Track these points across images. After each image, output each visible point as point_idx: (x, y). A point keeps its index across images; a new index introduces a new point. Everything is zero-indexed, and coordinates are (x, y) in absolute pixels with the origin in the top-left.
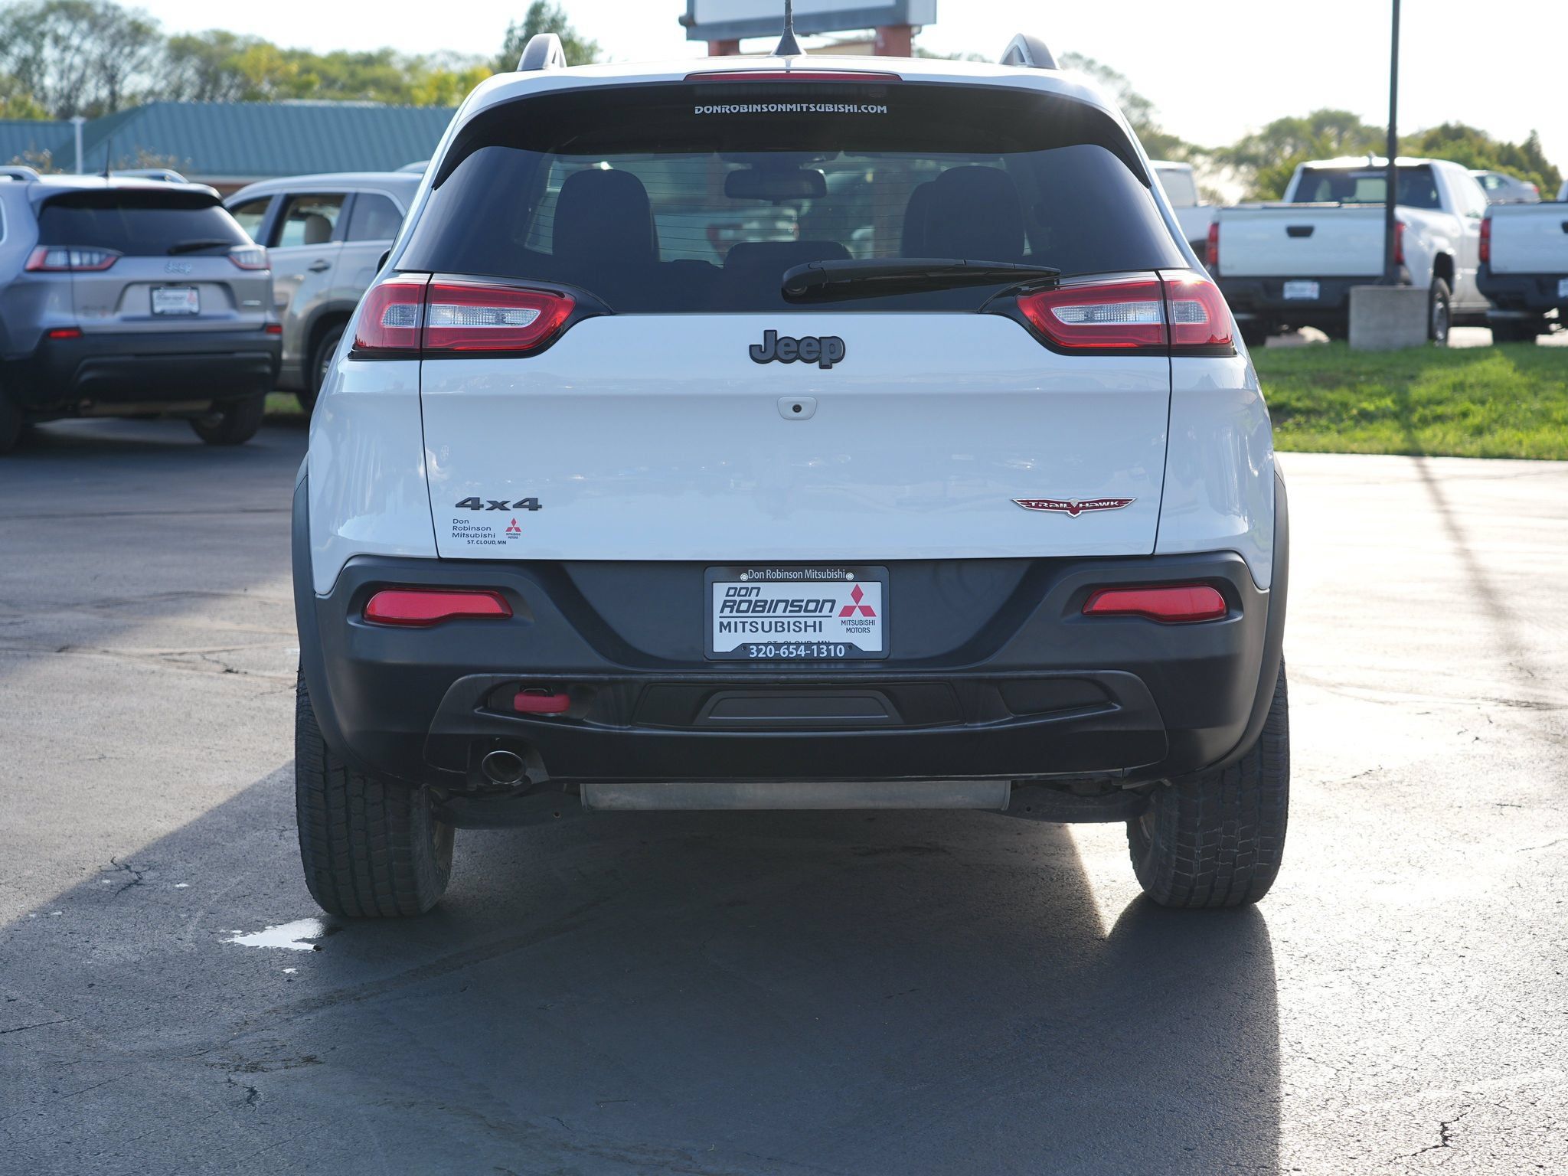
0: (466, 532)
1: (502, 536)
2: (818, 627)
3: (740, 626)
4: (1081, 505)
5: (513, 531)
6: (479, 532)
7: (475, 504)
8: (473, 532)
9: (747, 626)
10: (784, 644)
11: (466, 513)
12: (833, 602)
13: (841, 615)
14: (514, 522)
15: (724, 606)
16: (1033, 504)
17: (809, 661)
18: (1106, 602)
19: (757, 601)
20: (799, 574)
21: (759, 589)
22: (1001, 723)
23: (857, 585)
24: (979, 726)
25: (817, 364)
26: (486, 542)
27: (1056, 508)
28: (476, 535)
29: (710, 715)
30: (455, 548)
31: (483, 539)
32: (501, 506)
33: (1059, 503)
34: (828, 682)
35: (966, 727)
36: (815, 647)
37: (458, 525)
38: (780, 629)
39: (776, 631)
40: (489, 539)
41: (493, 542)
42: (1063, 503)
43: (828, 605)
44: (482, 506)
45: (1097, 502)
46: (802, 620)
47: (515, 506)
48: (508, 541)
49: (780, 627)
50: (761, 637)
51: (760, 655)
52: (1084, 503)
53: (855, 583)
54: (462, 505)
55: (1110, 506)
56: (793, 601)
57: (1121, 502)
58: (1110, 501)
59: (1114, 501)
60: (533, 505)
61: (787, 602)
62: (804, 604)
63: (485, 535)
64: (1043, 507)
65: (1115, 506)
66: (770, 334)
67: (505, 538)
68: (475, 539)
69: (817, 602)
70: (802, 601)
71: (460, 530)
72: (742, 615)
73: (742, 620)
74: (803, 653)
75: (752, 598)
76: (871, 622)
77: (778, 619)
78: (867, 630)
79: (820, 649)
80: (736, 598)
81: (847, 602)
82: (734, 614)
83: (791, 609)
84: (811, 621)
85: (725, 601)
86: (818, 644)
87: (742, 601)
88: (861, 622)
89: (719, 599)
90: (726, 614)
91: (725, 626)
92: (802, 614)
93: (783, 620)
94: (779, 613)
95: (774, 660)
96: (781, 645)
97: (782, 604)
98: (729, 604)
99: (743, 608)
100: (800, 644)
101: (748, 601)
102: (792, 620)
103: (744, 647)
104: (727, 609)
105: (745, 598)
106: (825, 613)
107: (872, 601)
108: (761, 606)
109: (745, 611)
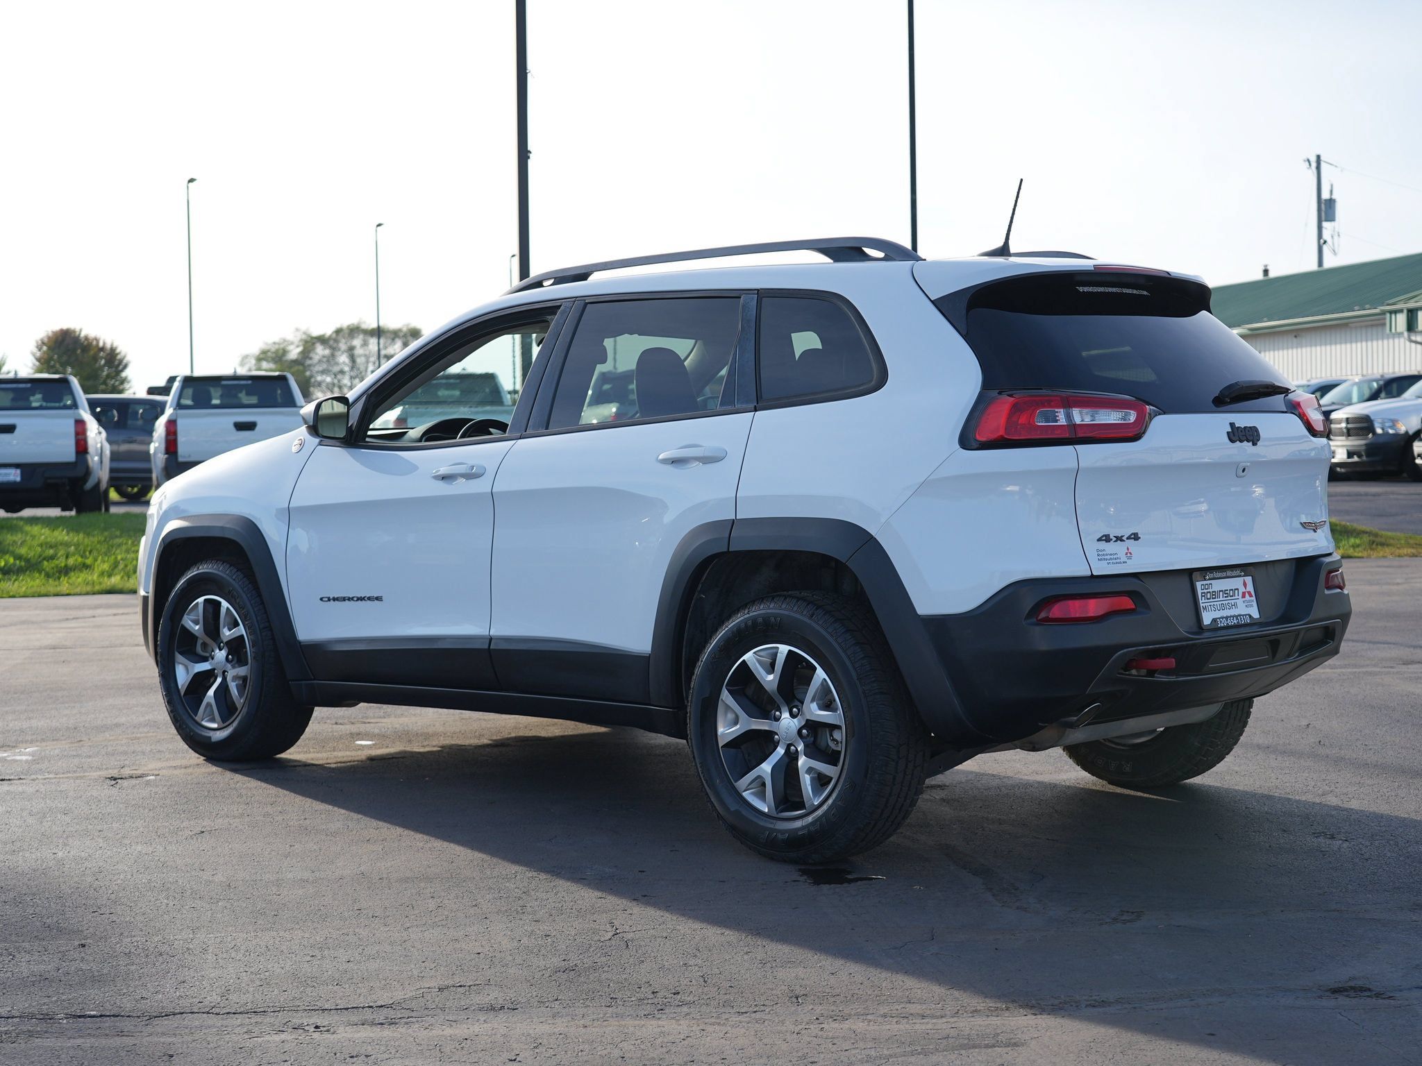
0: (1105, 557)
1: (1124, 559)
2: (1235, 605)
3: (1210, 608)
5: (1129, 555)
6: (1112, 557)
7: (1106, 538)
8: (1108, 557)
10: (1230, 617)
11: (1103, 545)
12: (1238, 589)
13: (1242, 598)
14: (1128, 549)
15: (1202, 596)
16: (1305, 525)
17: (1240, 626)
19: (1213, 592)
20: (1224, 574)
21: (1211, 584)
23: (1243, 579)
25: (1250, 443)
26: (1117, 563)
28: (1111, 559)
30: (1101, 569)
31: (1115, 561)
32: (1119, 539)
33: (1313, 523)
36: (1238, 618)
37: (1100, 553)
39: (1223, 609)
40: (1118, 561)
41: (1120, 563)
43: (1236, 591)
44: (1112, 540)
46: (1229, 602)
47: (1127, 539)
48: (1128, 561)
49: (1223, 607)
50: (1219, 614)
51: (1222, 625)
54: (1099, 540)
56: (1225, 591)
60: (1135, 537)
61: (1222, 591)
62: (1228, 592)
63: (1114, 559)
64: (1309, 526)
67: (1125, 560)
68: (1111, 561)
69: (1232, 590)
70: (1227, 590)
71: (1101, 557)
72: (1209, 601)
73: (1210, 604)
74: (1236, 622)
75: (1211, 590)
76: (1253, 601)
77: (1222, 602)
78: (1252, 606)
79: (1241, 619)
80: (1206, 591)
81: (1242, 589)
82: (1206, 601)
83: (1225, 595)
84: (1233, 601)
85: (1202, 593)
86: (1240, 615)
87: (1208, 592)
88: (1249, 601)
89: (1199, 592)
90: (1203, 601)
91: (1205, 608)
92: (1229, 598)
93: (1224, 602)
94: (1221, 599)
95: (1228, 627)
96: (1227, 618)
97: (1221, 593)
98: (1204, 595)
99: (1209, 597)
100: (1233, 617)
101: (1210, 592)
102: (1227, 602)
103: (1214, 620)
104: (1203, 598)
105: (1208, 591)
106: (1237, 597)
107: (1250, 588)
108: (1215, 595)
109: (1210, 599)
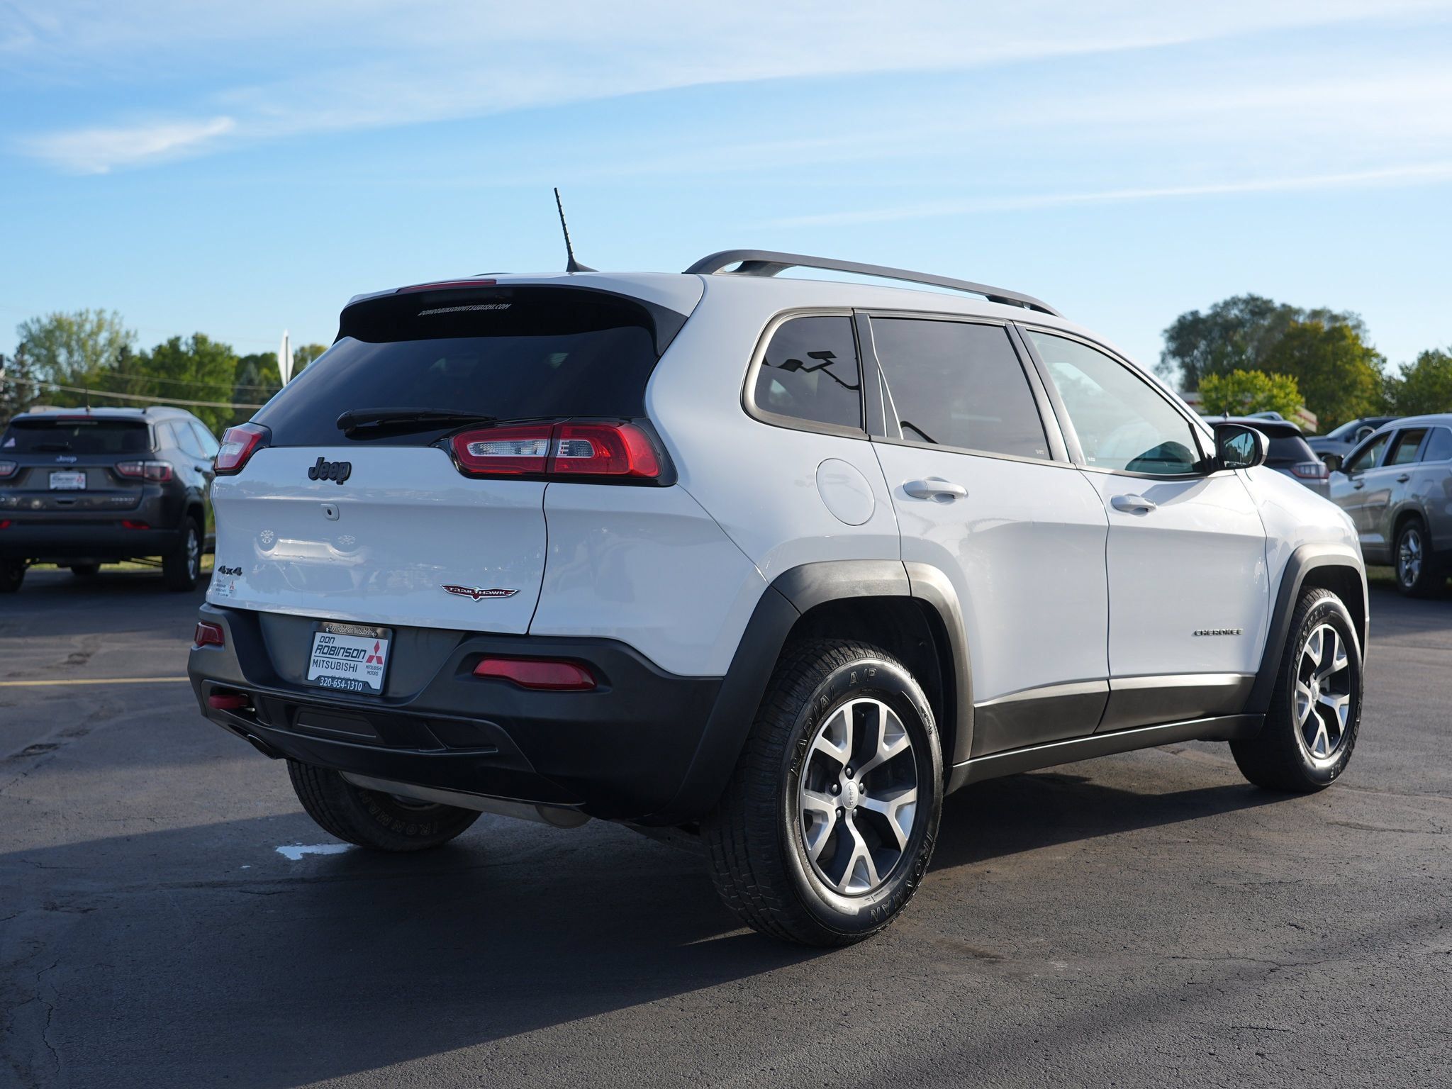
2: (355, 668)
3: (322, 662)
4: (480, 592)
5: (231, 588)
7: (223, 570)
9: (325, 664)
10: (338, 678)
11: (222, 576)
12: (365, 651)
13: (367, 662)
14: (232, 583)
15: (318, 649)
16: (452, 589)
17: (344, 692)
18: (487, 667)
19: (332, 647)
21: (334, 638)
22: (440, 752)
23: (378, 642)
24: (424, 752)
25: (336, 481)
27: (464, 593)
29: (298, 722)
32: (230, 571)
33: (467, 590)
34: (347, 709)
35: (418, 751)
36: (349, 682)
38: (338, 668)
39: (337, 669)
42: (470, 590)
43: (363, 653)
44: (226, 571)
45: (491, 591)
46: (349, 662)
47: (234, 572)
49: (338, 666)
50: (330, 673)
51: (325, 685)
52: (482, 591)
53: (376, 640)
54: (220, 570)
55: (499, 595)
56: (348, 649)
57: (507, 592)
58: (500, 590)
59: (502, 591)
60: (239, 571)
61: (344, 649)
62: (351, 651)
64: (457, 592)
65: (502, 595)
66: (321, 460)
69: (358, 650)
70: (351, 649)
72: (324, 655)
73: (324, 659)
74: (343, 686)
75: (331, 645)
76: (380, 668)
77: (339, 661)
78: (376, 674)
79: (351, 684)
80: (324, 644)
81: (371, 652)
82: (321, 655)
83: (345, 654)
84: (352, 663)
85: (319, 645)
86: (355, 681)
87: (326, 646)
88: (375, 668)
89: (316, 643)
90: (317, 654)
91: (315, 662)
92: (350, 658)
93: (341, 661)
94: (340, 657)
95: (331, 690)
96: (333, 678)
97: (342, 651)
98: (320, 648)
99: (325, 651)
100: (342, 679)
101: (329, 647)
102: (345, 662)
103: (319, 677)
104: (318, 651)
105: (327, 644)
106: (360, 659)
107: (383, 653)
108: (333, 650)
109: (326, 654)
